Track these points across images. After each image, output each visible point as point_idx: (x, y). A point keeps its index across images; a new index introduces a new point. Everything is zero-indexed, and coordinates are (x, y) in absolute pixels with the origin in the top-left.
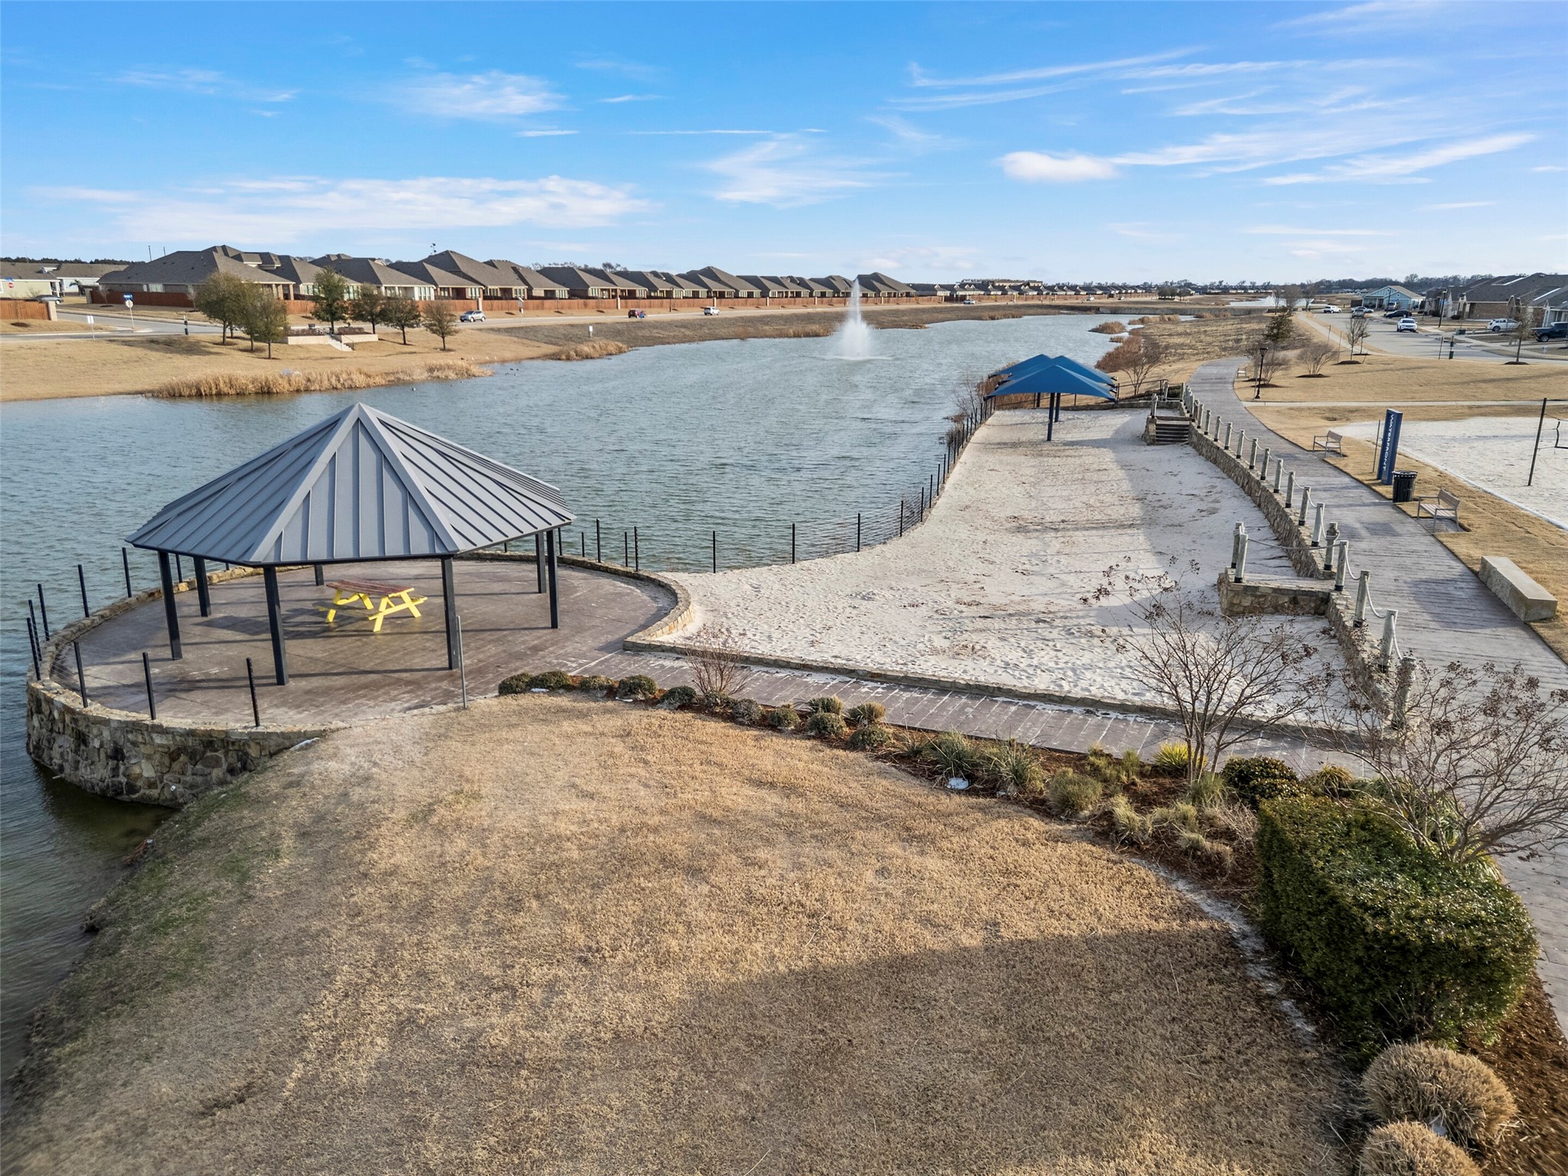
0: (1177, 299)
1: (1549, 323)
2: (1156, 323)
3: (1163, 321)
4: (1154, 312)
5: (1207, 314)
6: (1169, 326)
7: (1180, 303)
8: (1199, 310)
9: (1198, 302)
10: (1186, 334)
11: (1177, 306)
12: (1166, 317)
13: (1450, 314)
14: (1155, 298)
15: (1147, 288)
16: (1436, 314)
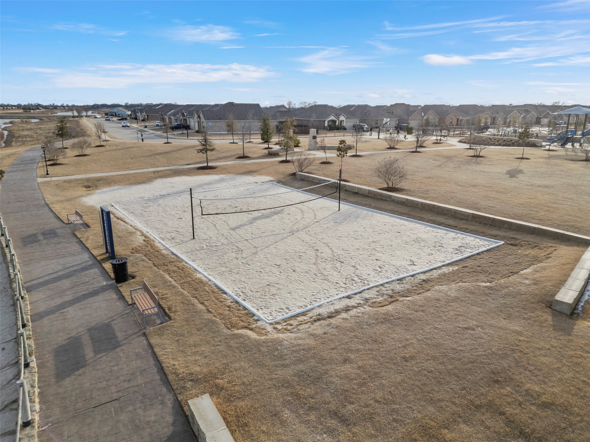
0: (32, 111)
1: (175, 124)
2: (19, 123)
3: (22, 122)
4: (19, 118)
5: (45, 119)
6: (24, 125)
7: (34, 113)
8: (41, 117)
9: (43, 113)
10: (31, 129)
11: (32, 115)
12: (24, 120)
13: (141, 119)
14: (21, 111)
15: (19, 107)
16: (136, 119)
